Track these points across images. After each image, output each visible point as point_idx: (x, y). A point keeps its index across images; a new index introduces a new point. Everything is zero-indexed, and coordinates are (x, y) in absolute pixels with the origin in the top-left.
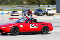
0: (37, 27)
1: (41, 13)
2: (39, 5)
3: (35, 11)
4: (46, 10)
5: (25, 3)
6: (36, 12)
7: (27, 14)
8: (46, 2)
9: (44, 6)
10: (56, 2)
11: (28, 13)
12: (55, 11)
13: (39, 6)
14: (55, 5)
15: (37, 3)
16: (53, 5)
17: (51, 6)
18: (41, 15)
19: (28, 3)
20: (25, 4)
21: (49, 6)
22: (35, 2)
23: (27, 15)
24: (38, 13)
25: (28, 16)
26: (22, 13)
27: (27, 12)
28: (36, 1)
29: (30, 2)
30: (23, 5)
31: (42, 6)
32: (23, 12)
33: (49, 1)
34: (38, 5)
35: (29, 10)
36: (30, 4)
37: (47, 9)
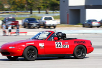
0: (67, 46)
1: (35, 24)
2: (31, 10)
3: (24, 20)
4: (43, 20)
5: (6, 7)
6: (26, 23)
7: (11, 26)
8: (43, 5)
9: (39, 12)
10: (59, 5)
11: (12, 24)
12: (58, 21)
13: (31, 13)
14: (58, 10)
15: (27, 8)
16: (54, 10)
17: (52, 12)
18: (34, 28)
19: (13, 7)
20: (7, 10)
21: (47, 13)
22: (24, 6)
23: (10, 28)
24: (29, 24)
25: (12, 29)
26: (2, 24)
27: (11, 22)
28: (26, 4)
29: (16, 6)
30: (3, 10)
31: (35, 12)
32: (4, 22)
33: (48, 4)
34: (29, 11)
35: (13, 20)
36: (16, 9)
37: (44, 18)
